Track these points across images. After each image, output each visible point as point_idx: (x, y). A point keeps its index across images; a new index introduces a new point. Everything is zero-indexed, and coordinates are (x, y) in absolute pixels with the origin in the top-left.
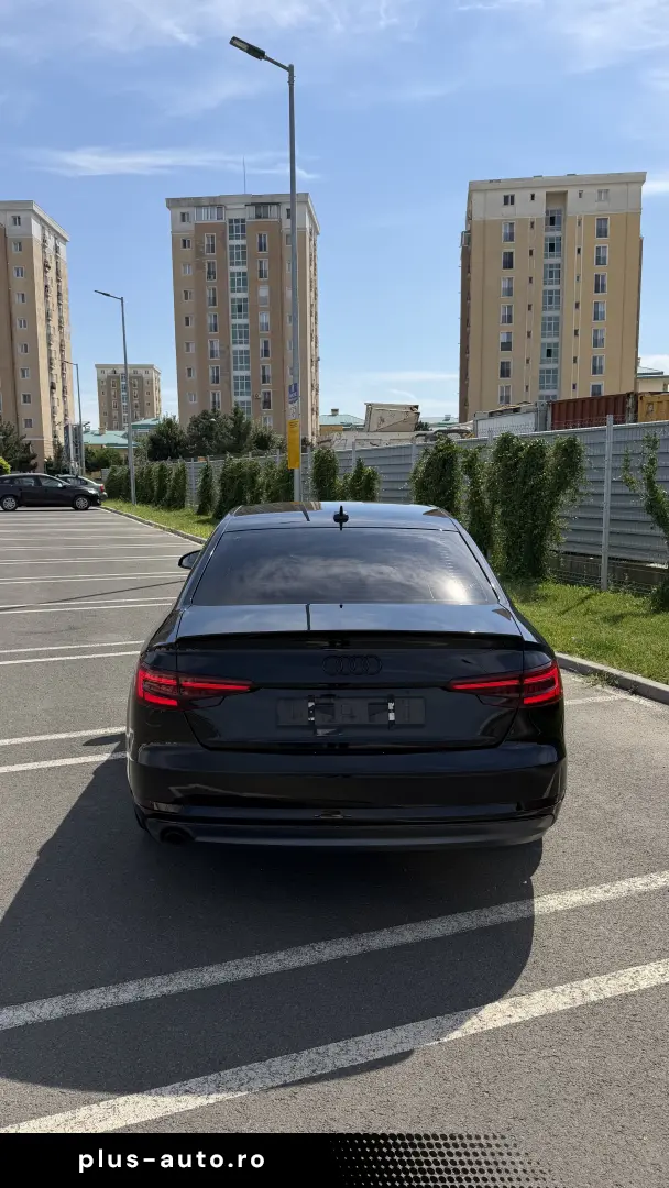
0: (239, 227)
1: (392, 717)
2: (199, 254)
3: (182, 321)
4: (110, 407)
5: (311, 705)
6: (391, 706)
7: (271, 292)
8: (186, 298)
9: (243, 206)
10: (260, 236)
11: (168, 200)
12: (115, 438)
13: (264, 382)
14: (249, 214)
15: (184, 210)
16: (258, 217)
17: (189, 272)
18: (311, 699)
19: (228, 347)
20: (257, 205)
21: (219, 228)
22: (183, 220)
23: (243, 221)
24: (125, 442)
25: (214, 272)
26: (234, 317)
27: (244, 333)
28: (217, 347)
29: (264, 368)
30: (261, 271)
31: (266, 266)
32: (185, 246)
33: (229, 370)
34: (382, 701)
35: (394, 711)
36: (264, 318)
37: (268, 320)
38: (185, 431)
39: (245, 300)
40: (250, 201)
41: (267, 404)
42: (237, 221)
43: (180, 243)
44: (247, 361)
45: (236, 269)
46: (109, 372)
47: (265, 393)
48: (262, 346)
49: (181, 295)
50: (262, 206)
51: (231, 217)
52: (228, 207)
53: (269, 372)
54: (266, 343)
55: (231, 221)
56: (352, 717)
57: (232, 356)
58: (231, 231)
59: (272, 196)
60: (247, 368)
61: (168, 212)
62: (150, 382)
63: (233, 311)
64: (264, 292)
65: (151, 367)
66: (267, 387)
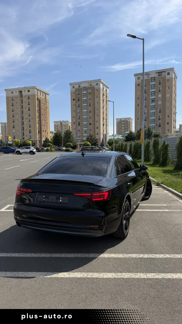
0: (154, 79)
1: (61, 201)
2: (142, 88)
3: (137, 105)
4: (119, 129)
5: (44, 196)
6: (61, 198)
7: (162, 96)
8: (138, 99)
9: (155, 73)
10: (159, 81)
11: (134, 74)
12: (120, 137)
13: (159, 120)
14: (156, 75)
15: (138, 77)
16: (159, 76)
17: (139, 93)
18: (45, 195)
19: (149, 111)
20: (159, 73)
21: (148, 80)
22: (138, 79)
23: (155, 77)
24: (122, 138)
25: (146, 92)
26: (151, 103)
27: (154, 107)
28: (146, 111)
29: (159, 116)
30: (159, 90)
31: (161, 89)
32: (138, 86)
33: (149, 117)
34: (59, 196)
35: (61, 199)
36: (160, 103)
37: (161, 103)
38: (135, 134)
39: (155, 98)
40: (157, 72)
41: (160, 126)
42: (153, 78)
43: (137, 85)
44: (154, 115)
45: (152, 90)
46: (119, 120)
47: (159, 123)
48: (159, 110)
49: (137, 98)
50: (160, 73)
51: (151, 77)
52: (150, 74)
53: (160, 117)
54: (160, 109)
55: (151, 78)
56: (52, 200)
57: (150, 114)
58: (151, 80)
59: (163, 70)
60: (154, 117)
61: (135, 77)
62: (130, 122)
63: (151, 101)
64: (160, 96)
65: (130, 118)
66: (160, 121)
